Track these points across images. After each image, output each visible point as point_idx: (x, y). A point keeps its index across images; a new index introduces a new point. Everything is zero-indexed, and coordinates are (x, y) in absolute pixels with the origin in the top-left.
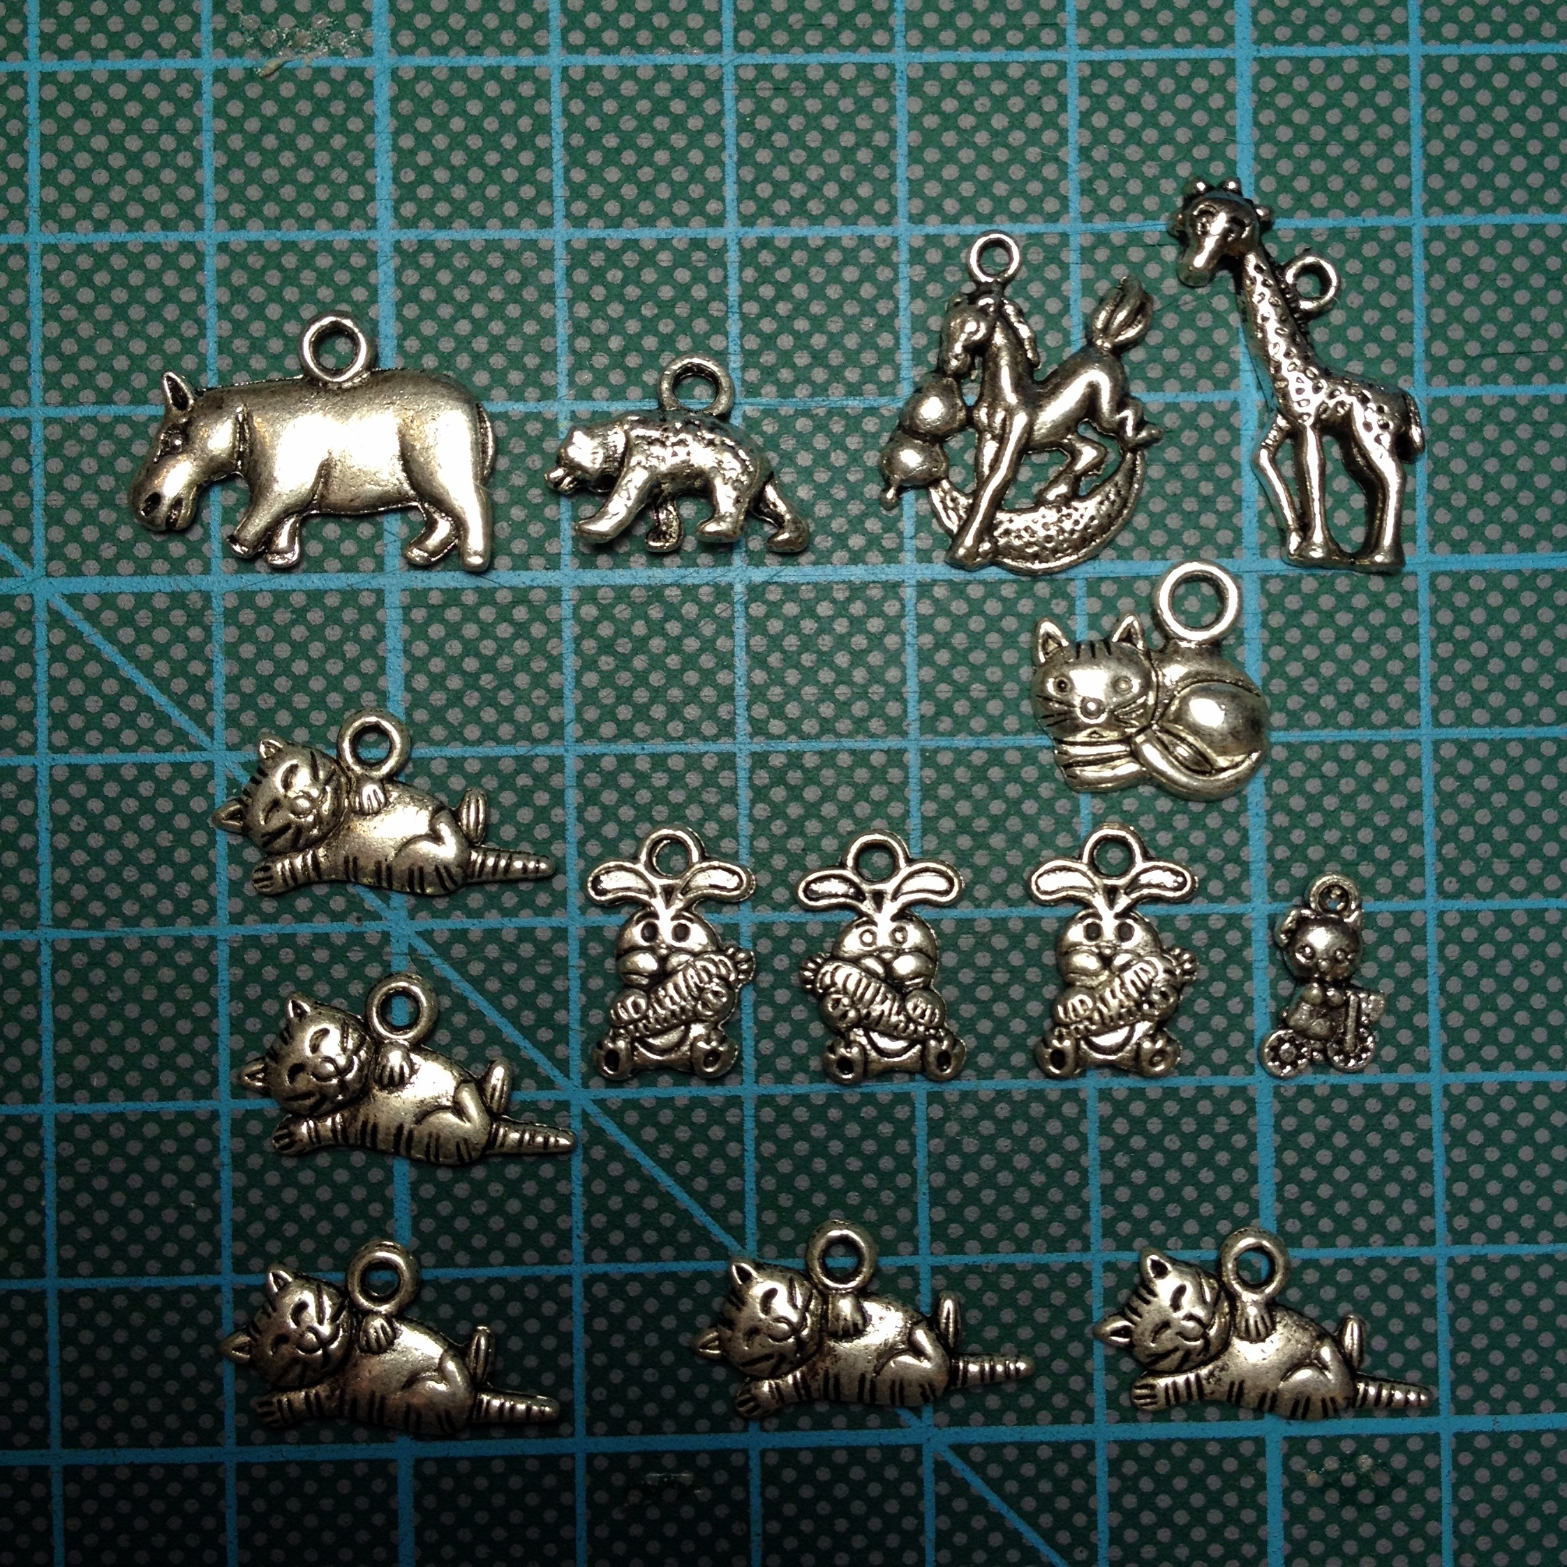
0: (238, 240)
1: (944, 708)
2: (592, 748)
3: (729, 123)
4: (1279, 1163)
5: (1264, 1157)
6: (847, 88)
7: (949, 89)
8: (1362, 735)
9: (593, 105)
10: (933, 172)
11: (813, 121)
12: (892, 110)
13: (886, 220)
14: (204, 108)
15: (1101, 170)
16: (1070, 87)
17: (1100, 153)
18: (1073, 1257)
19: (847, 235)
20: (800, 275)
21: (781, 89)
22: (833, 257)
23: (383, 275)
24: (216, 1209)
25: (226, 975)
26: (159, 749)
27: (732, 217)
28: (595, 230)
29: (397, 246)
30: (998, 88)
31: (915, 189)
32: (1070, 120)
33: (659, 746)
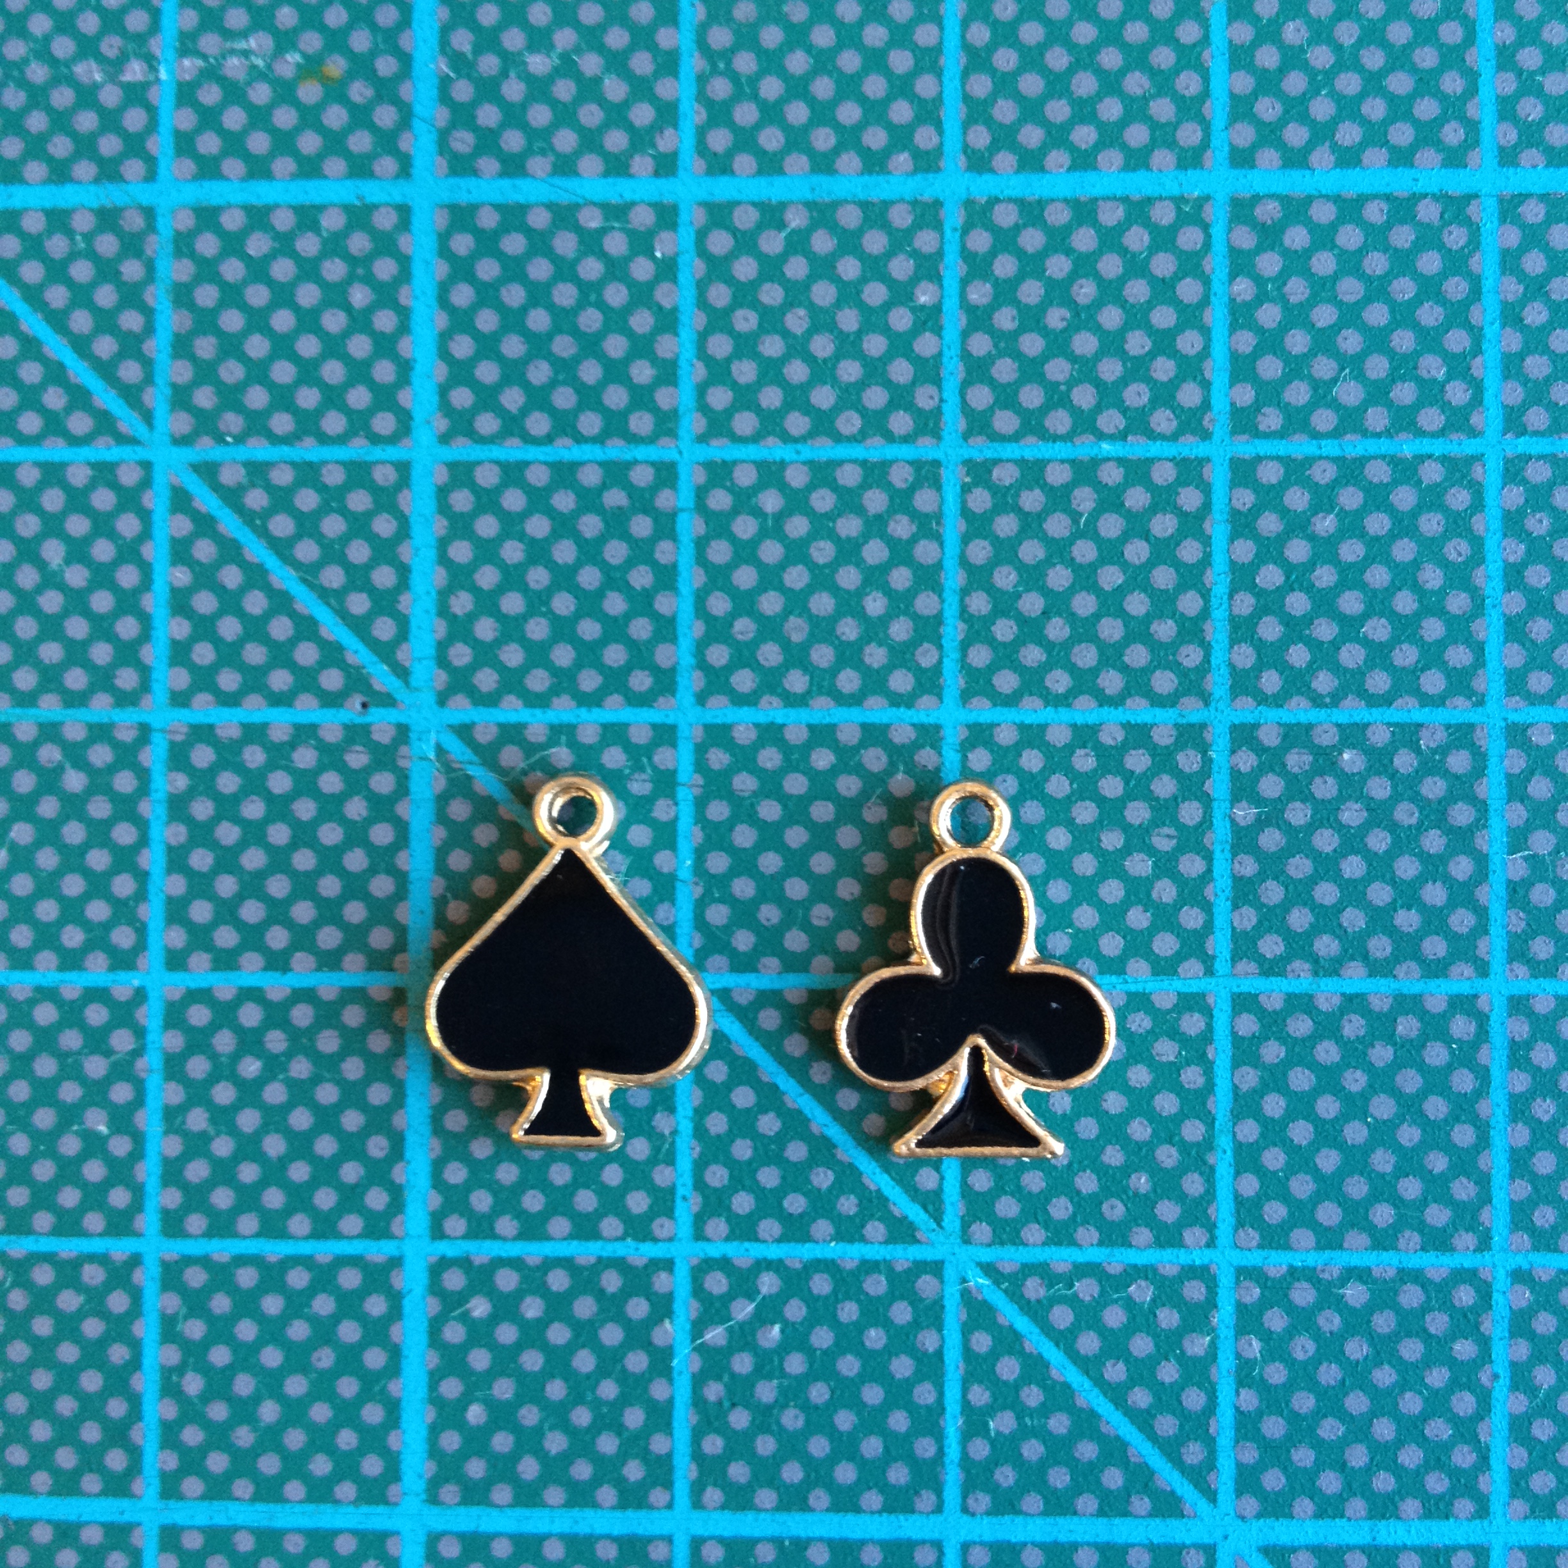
24: (138, 1138)
25: (163, 783)
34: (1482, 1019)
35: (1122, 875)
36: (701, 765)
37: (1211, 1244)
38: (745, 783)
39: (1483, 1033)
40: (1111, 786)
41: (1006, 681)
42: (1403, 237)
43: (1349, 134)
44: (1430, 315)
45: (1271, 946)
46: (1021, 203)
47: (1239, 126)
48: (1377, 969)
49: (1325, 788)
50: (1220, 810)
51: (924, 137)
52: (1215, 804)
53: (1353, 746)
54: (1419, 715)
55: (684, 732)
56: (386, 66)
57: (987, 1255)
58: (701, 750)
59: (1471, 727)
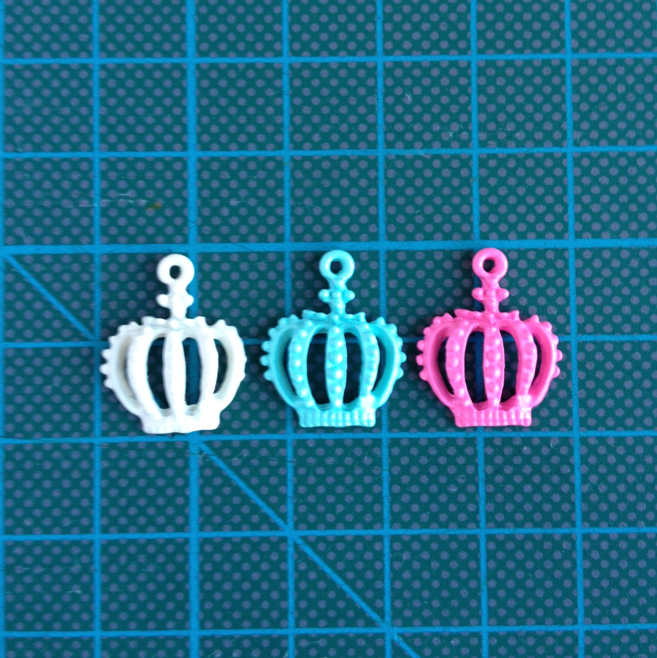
0: (111, 62)
10: (490, 26)
13: (465, 52)
17: (583, 16)
18: (569, 628)
19: (443, 60)
22: (436, 72)
24: (92, 595)
25: (99, 465)
26: (64, 340)
27: (380, 50)
28: (306, 58)
29: (198, 66)
31: (481, 34)
34: (573, 542)
35: (447, 492)
36: (295, 455)
37: (480, 624)
38: (311, 461)
39: (574, 547)
40: (442, 460)
41: (404, 423)
42: (541, 264)
43: (522, 227)
44: (551, 292)
45: (500, 517)
46: (407, 252)
47: (483, 224)
48: (537, 525)
49: (517, 460)
50: (481, 468)
51: (372, 229)
52: (479, 467)
53: (527, 445)
54: (550, 434)
55: (289, 442)
56: (178, 203)
57: (401, 630)
58: (296, 449)
59: (568, 438)
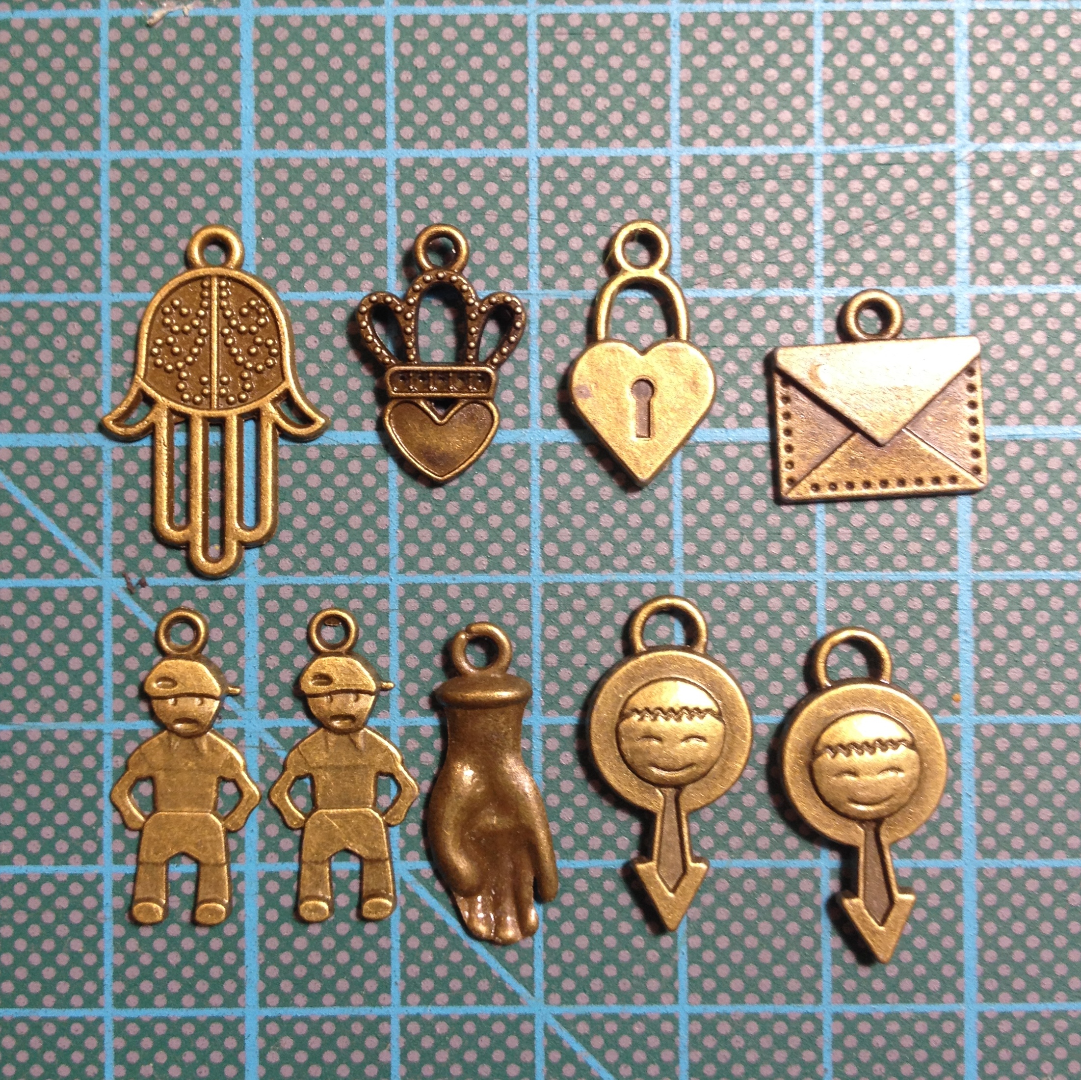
0: (128, 157)
1: (704, 548)
2: (413, 578)
3: (532, 63)
4: (981, 933)
5: (969, 929)
6: (630, 33)
7: (715, 34)
8: (1056, 574)
9: (419, 47)
10: (701, 103)
11: (602, 61)
12: (668, 52)
13: (661, 142)
14: (102, 49)
15: (841, 101)
16: (816, 32)
17: (841, 87)
18: (808, 1007)
19: (630, 154)
20: (589, 188)
21: (575, 34)
22: (617, 173)
23: (247, 188)
26: (58, 576)
27: (533, 140)
28: (420, 150)
29: (258, 162)
30: (757, 33)
31: (686, 117)
32: (816, 60)
33: (468, 577)
